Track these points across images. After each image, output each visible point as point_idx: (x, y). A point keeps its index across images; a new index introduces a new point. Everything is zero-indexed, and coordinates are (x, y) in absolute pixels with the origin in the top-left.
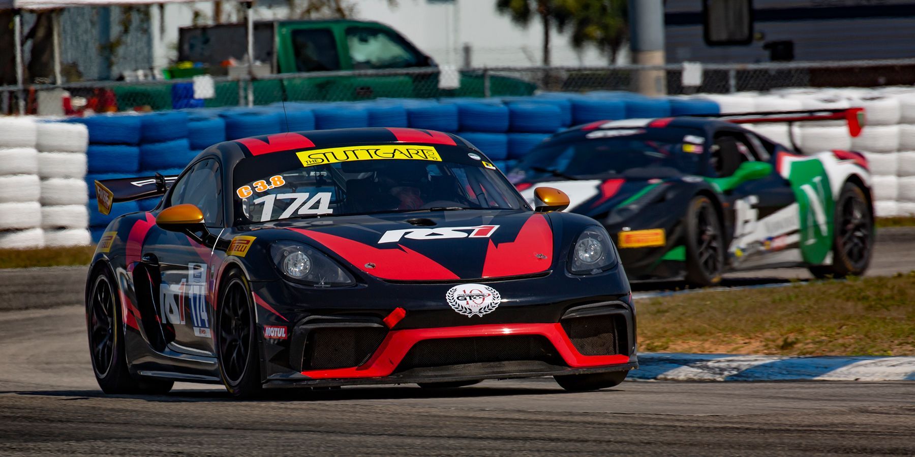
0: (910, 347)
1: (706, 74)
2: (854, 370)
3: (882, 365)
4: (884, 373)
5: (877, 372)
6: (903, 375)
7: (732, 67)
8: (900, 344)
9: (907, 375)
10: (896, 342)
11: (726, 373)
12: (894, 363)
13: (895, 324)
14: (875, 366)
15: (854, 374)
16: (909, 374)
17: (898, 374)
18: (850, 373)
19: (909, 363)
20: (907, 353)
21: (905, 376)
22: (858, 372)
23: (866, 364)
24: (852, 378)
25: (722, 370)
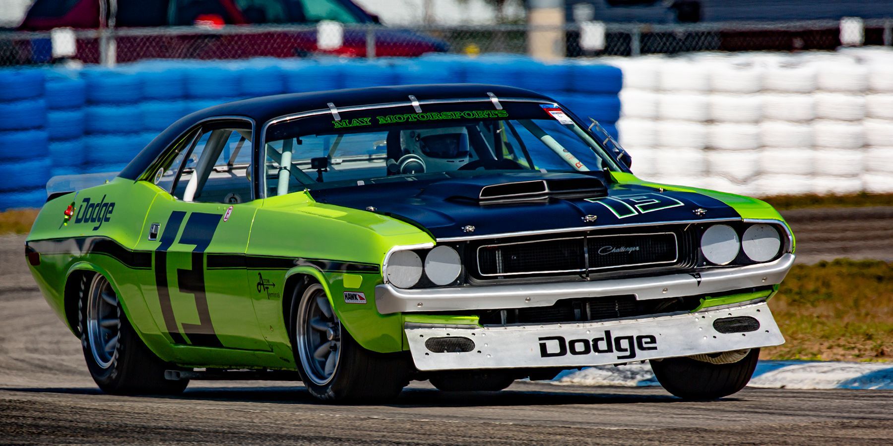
0: (841, 351)
1: (608, 36)
2: (780, 376)
3: (811, 371)
4: (814, 379)
5: (806, 379)
6: (836, 382)
7: (636, 29)
8: (830, 348)
9: (841, 382)
10: (826, 344)
11: (639, 377)
12: (825, 369)
13: (823, 324)
14: (804, 371)
15: (780, 381)
16: (842, 381)
17: (829, 382)
18: (775, 380)
19: (842, 369)
20: (839, 357)
21: (837, 383)
22: (784, 379)
23: (793, 369)
24: (778, 385)
25: (634, 374)
